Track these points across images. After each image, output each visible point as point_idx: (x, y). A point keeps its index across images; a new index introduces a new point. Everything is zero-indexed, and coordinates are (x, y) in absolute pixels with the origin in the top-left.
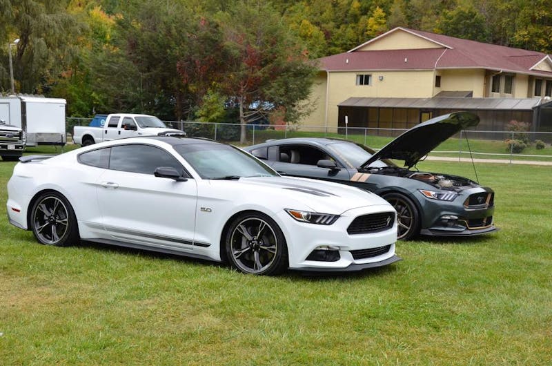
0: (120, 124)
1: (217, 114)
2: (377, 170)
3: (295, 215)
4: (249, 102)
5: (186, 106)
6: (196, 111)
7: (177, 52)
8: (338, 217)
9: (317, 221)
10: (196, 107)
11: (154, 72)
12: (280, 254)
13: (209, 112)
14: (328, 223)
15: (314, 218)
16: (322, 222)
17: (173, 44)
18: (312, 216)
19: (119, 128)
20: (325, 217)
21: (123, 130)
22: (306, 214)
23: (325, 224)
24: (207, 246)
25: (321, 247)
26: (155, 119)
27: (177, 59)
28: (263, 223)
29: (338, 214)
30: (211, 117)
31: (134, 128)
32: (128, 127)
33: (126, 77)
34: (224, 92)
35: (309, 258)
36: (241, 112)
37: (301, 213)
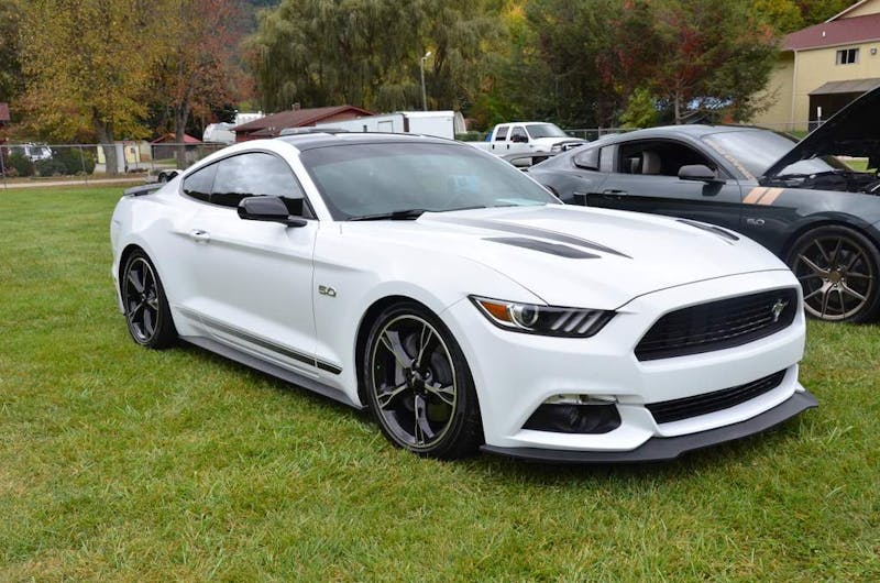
0: (508, 137)
1: (647, 117)
2: (802, 179)
3: (496, 312)
4: (688, 99)
5: (608, 111)
6: (621, 114)
7: (596, 45)
8: (608, 315)
9: (555, 327)
10: (621, 111)
11: (570, 72)
12: (462, 409)
13: (637, 115)
14: (582, 331)
15: (544, 321)
16: (568, 329)
17: (591, 36)
18: (541, 313)
19: (508, 141)
20: (575, 315)
21: (511, 143)
22: (520, 309)
23: (575, 334)
24: (337, 371)
25: (561, 396)
26: (551, 128)
27: (596, 53)
28: (428, 329)
29: (611, 308)
30: (639, 122)
31: (525, 140)
32: (518, 138)
33: (538, 81)
34: (656, 91)
35: (531, 424)
36: (677, 113)
37: (509, 306)
